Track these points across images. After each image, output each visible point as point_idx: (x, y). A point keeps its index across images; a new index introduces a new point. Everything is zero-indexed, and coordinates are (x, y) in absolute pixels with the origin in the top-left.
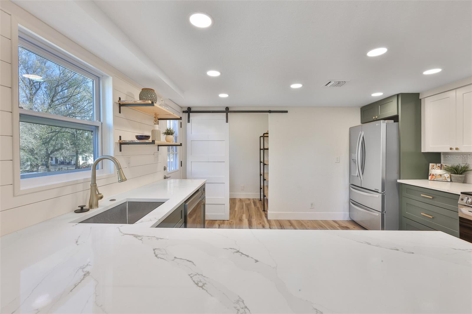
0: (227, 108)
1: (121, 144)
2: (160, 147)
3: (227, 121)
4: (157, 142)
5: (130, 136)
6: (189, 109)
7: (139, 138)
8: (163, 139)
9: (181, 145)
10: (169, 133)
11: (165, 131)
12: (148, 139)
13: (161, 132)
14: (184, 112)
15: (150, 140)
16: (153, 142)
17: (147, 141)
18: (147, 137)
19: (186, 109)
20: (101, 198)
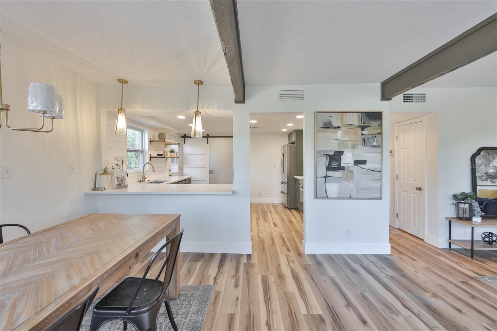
0: (208, 135)
1: (151, 158)
2: (167, 159)
3: (208, 143)
4: (166, 157)
5: (154, 154)
6: (185, 135)
7: (158, 155)
8: (169, 155)
9: (178, 158)
10: (172, 151)
11: (170, 151)
12: (162, 156)
13: (168, 151)
14: (181, 137)
15: (163, 156)
16: (165, 157)
17: (162, 157)
18: (162, 155)
19: (183, 136)
20: (146, 178)
